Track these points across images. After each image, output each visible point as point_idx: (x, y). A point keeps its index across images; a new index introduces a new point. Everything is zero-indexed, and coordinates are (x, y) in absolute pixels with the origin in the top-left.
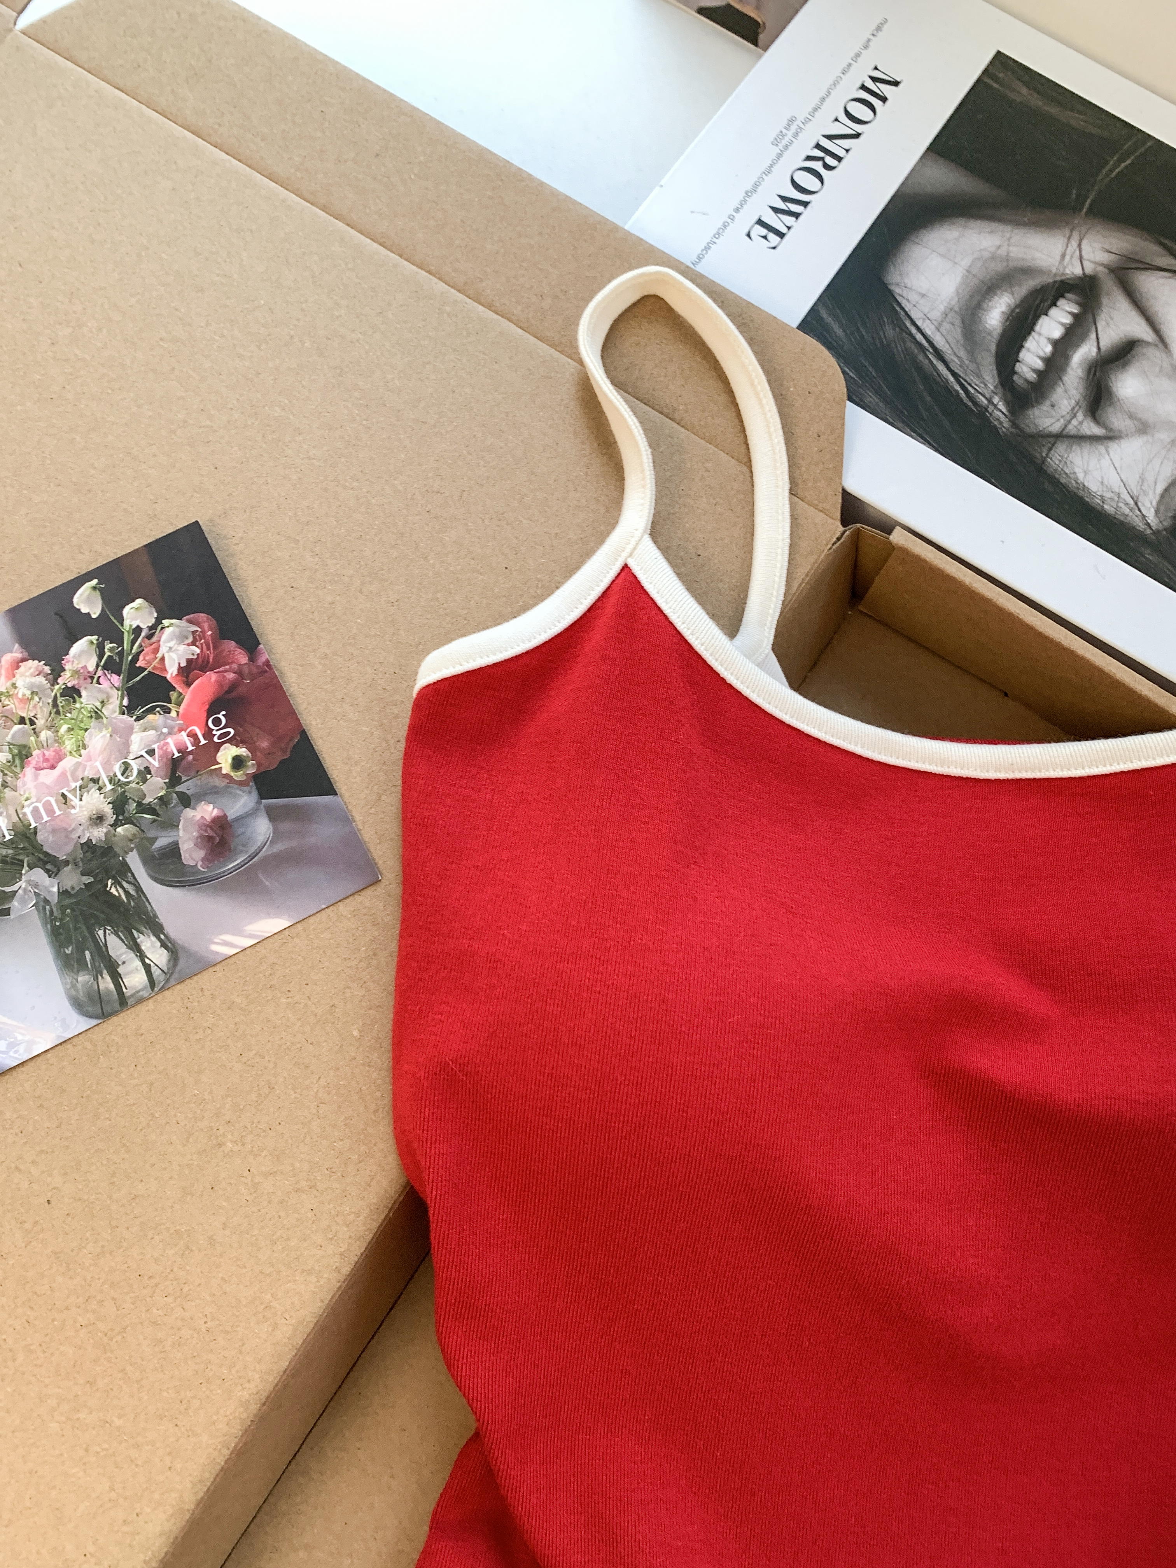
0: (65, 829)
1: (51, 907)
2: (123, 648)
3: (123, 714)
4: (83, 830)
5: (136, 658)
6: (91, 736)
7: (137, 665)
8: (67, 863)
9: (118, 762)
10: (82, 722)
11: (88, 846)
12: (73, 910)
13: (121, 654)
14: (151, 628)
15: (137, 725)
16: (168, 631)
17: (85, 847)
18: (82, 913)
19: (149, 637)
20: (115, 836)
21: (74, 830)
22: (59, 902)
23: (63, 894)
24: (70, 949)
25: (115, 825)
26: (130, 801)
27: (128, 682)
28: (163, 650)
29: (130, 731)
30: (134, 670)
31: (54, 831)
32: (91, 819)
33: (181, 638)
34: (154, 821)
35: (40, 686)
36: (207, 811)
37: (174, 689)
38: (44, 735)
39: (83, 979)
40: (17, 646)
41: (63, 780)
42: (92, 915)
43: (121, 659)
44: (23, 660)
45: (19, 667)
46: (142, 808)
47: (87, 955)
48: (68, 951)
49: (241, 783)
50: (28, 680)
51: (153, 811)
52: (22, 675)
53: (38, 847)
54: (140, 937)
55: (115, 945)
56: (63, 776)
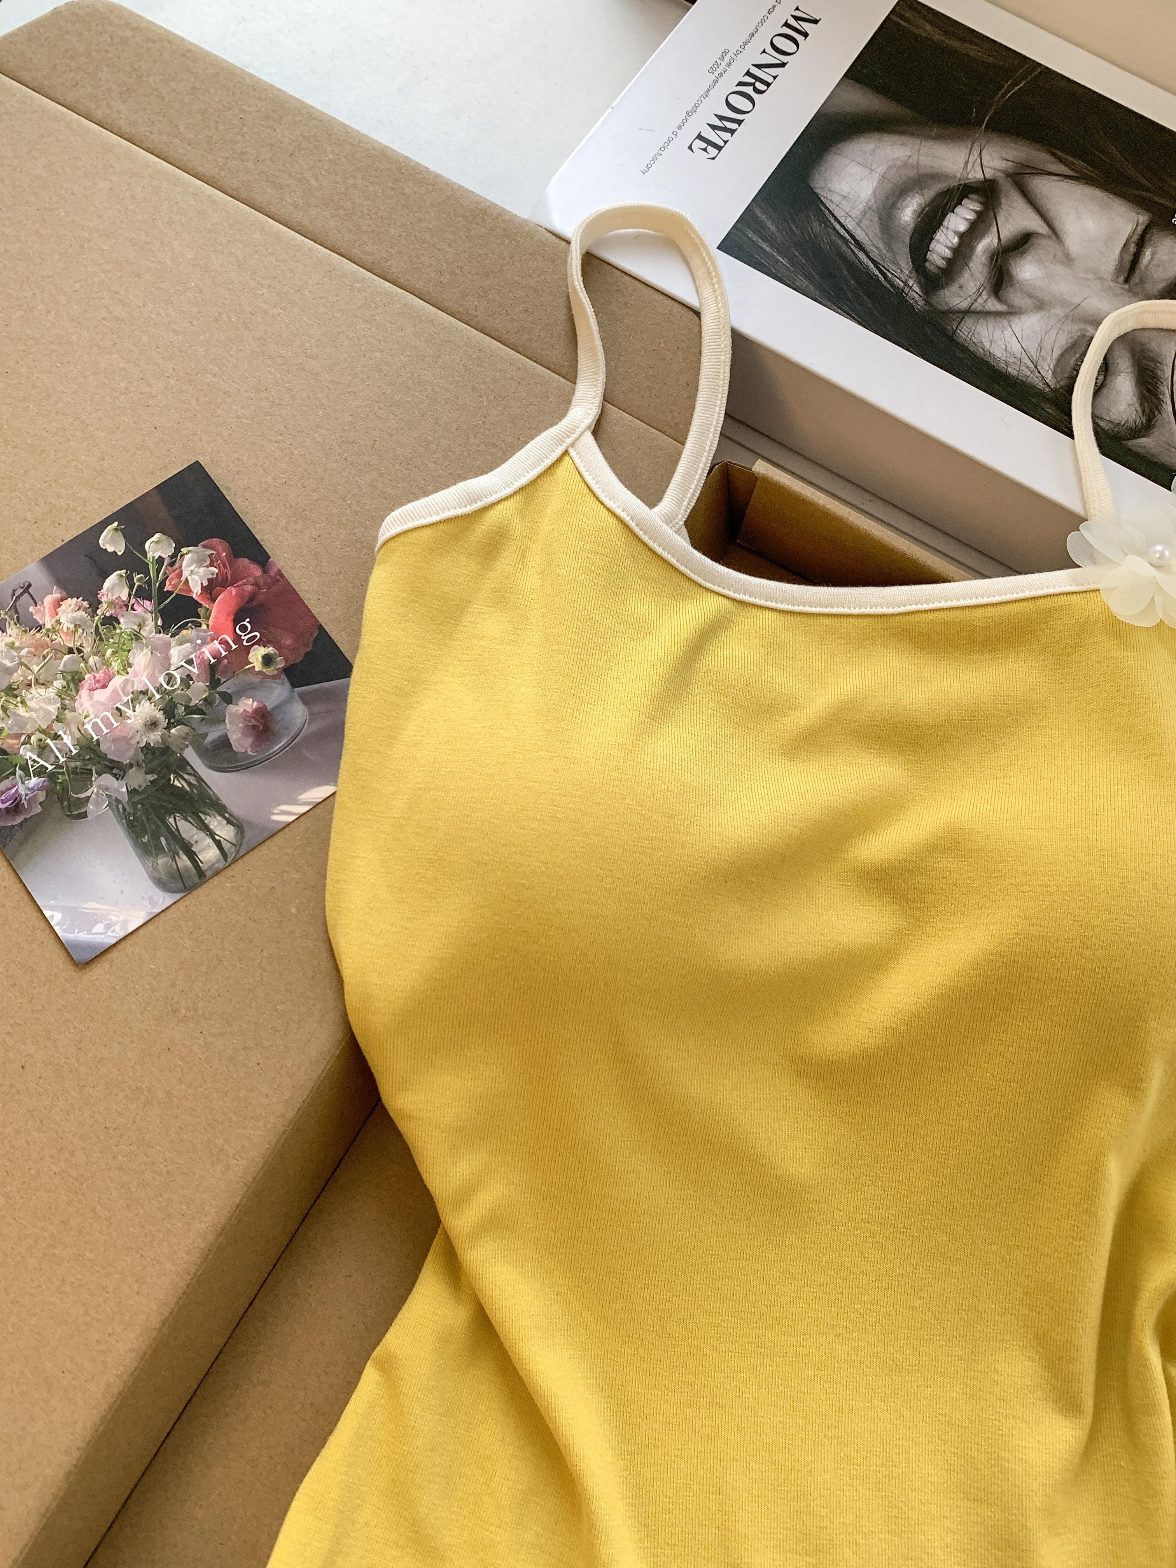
0: (124, 737)
1: (123, 806)
2: (150, 577)
3: (160, 632)
4: (141, 736)
5: (163, 584)
6: (134, 655)
7: (165, 590)
8: (131, 766)
9: (161, 674)
10: (124, 644)
11: (147, 749)
12: (143, 805)
13: (149, 582)
14: (171, 557)
15: (173, 641)
16: (187, 558)
17: (145, 751)
18: (152, 806)
19: (172, 564)
20: (170, 737)
21: (132, 737)
22: (129, 799)
23: (132, 792)
24: (146, 837)
25: (168, 728)
26: (178, 705)
27: (159, 605)
28: (186, 574)
29: (168, 646)
30: (163, 595)
31: (115, 740)
32: (145, 725)
33: (200, 562)
34: (203, 719)
35: (82, 619)
36: (248, 704)
37: (201, 606)
38: (91, 661)
39: (163, 861)
40: (55, 587)
41: (115, 695)
42: (161, 806)
43: (150, 586)
44: (63, 599)
45: (60, 606)
46: (190, 710)
47: (162, 839)
48: (145, 839)
49: (274, 677)
50: (70, 615)
51: (200, 711)
52: (64, 612)
53: (103, 757)
54: (208, 820)
55: (186, 829)
56: (115, 691)
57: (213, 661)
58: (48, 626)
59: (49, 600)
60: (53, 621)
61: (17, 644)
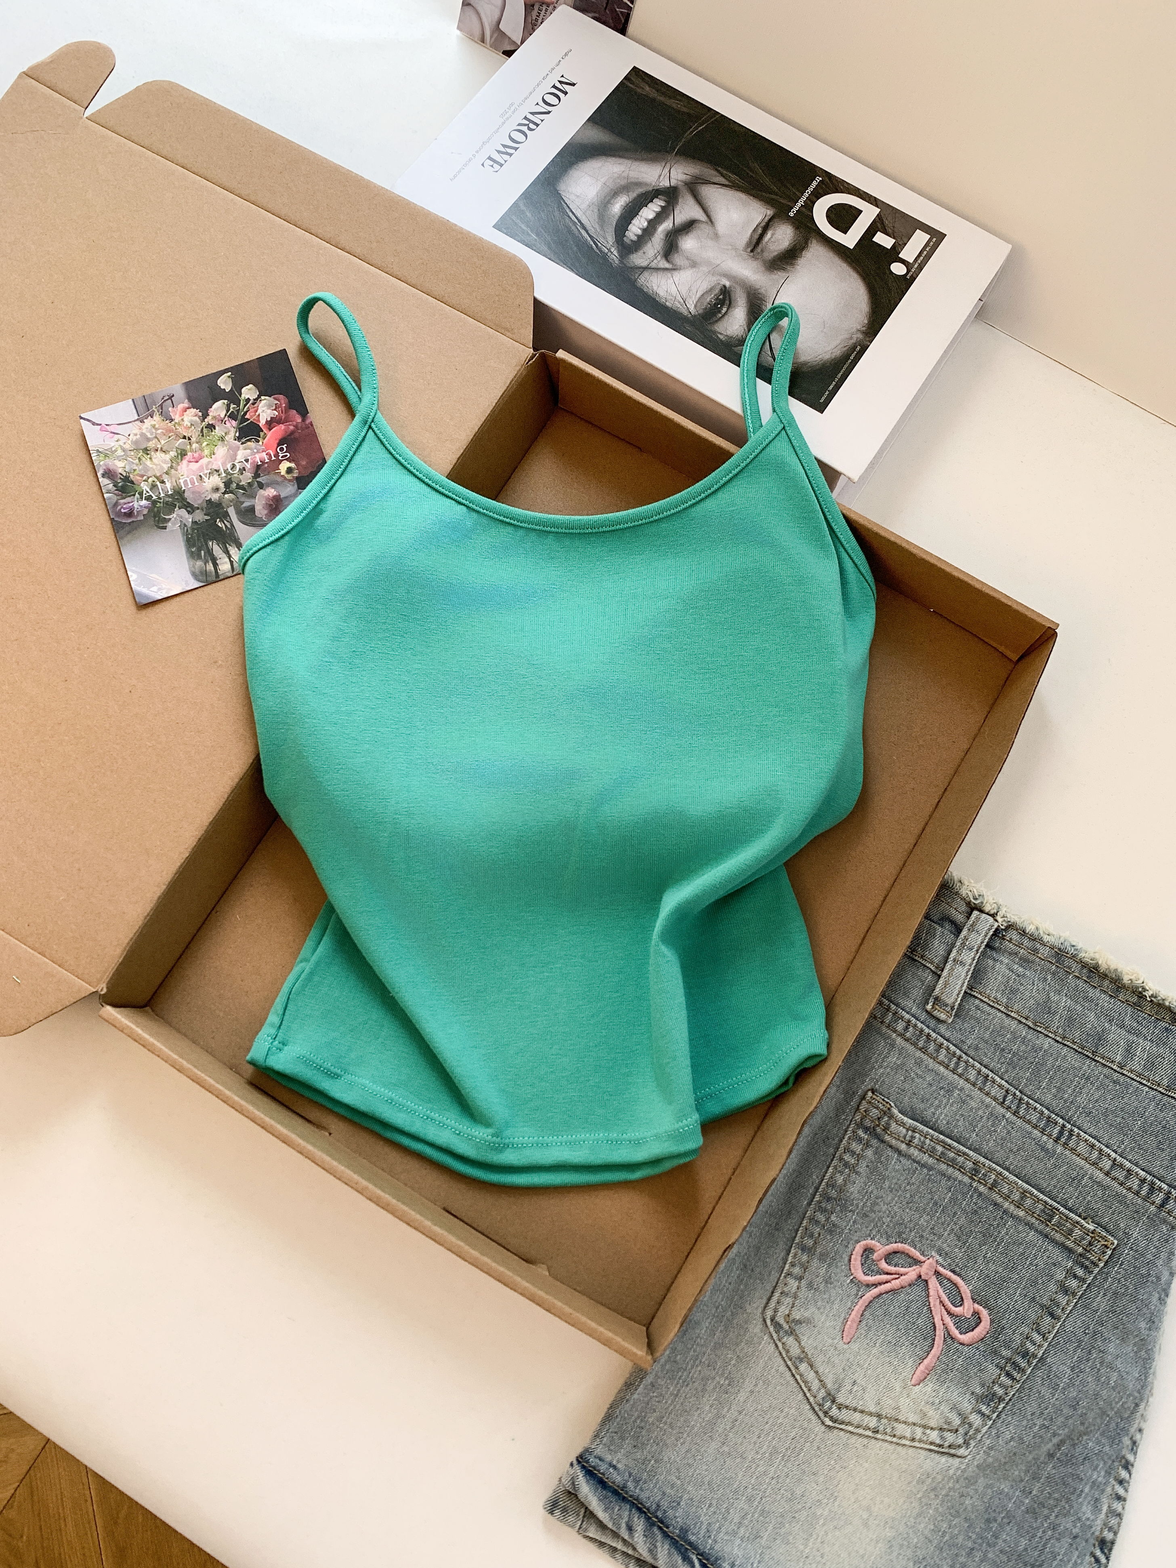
0: (199, 492)
1: (187, 528)
2: (240, 408)
3: (236, 440)
4: (208, 494)
5: (245, 414)
6: (218, 449)
7: (246, 417)
8: (198, 508)
9: (229, 462)
10: (214, 442)
11: (209, 501)
12: (198, 531)
13: (238, 411)
14: (254, 400)
15: (242, 446)
16: (262, 402)
18: (203, 533)
19: (253, 404)
20: (223, 498)
21: (203, 493)
22: (192, 526)
23: (194, 522)
25: (224, 493)
26: (233, 482)
27: (240, 425)
28: (259, 411)
29: (238, 449)
30: (243, 419)
31: (193, 492)
32: (212, 489)
33: (269, 406)
34: (244, 493)
35: (196, 422)
36: (271, 492)
37: (262, 431)
38: (195, 446)
39: (199, 563)
40: (186, 400)
41: (201, 468)
42: (207, 535)
43: (238, 413)
44: (189, 408)
45: (186, 411)
46: (239, 487)
47: (203, 552)
48: (193, 550)
49: (290, 481)
50: (190, 418)
51: (244, 489)
52: (187, 415)
53: (184, 499)
54: (230, 548)
55: (217, 550)
56: (202, 467)
57: (260, 463)
58: (176, 421)
59: (181, 406)
60: (180, 419)
61: (157, 426)
